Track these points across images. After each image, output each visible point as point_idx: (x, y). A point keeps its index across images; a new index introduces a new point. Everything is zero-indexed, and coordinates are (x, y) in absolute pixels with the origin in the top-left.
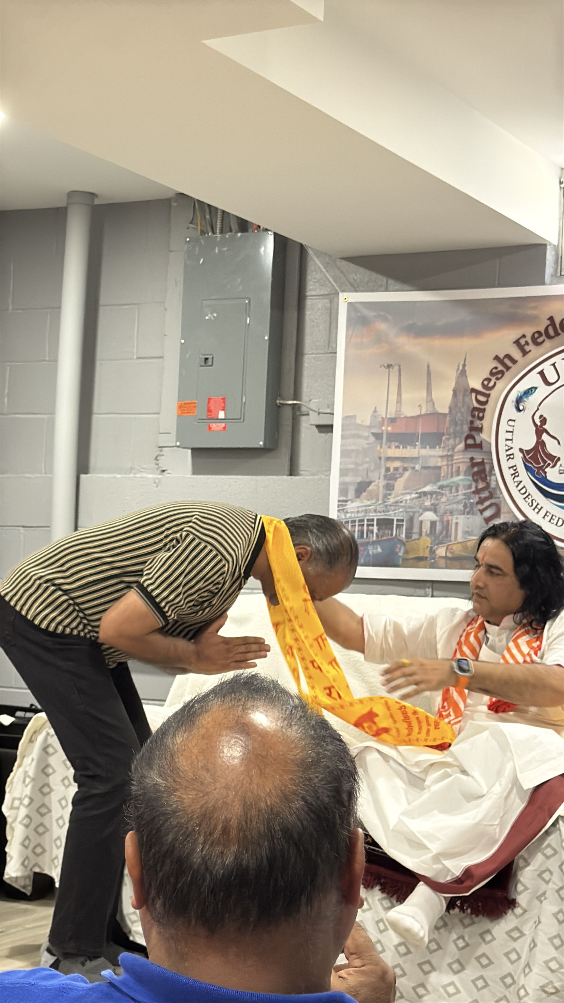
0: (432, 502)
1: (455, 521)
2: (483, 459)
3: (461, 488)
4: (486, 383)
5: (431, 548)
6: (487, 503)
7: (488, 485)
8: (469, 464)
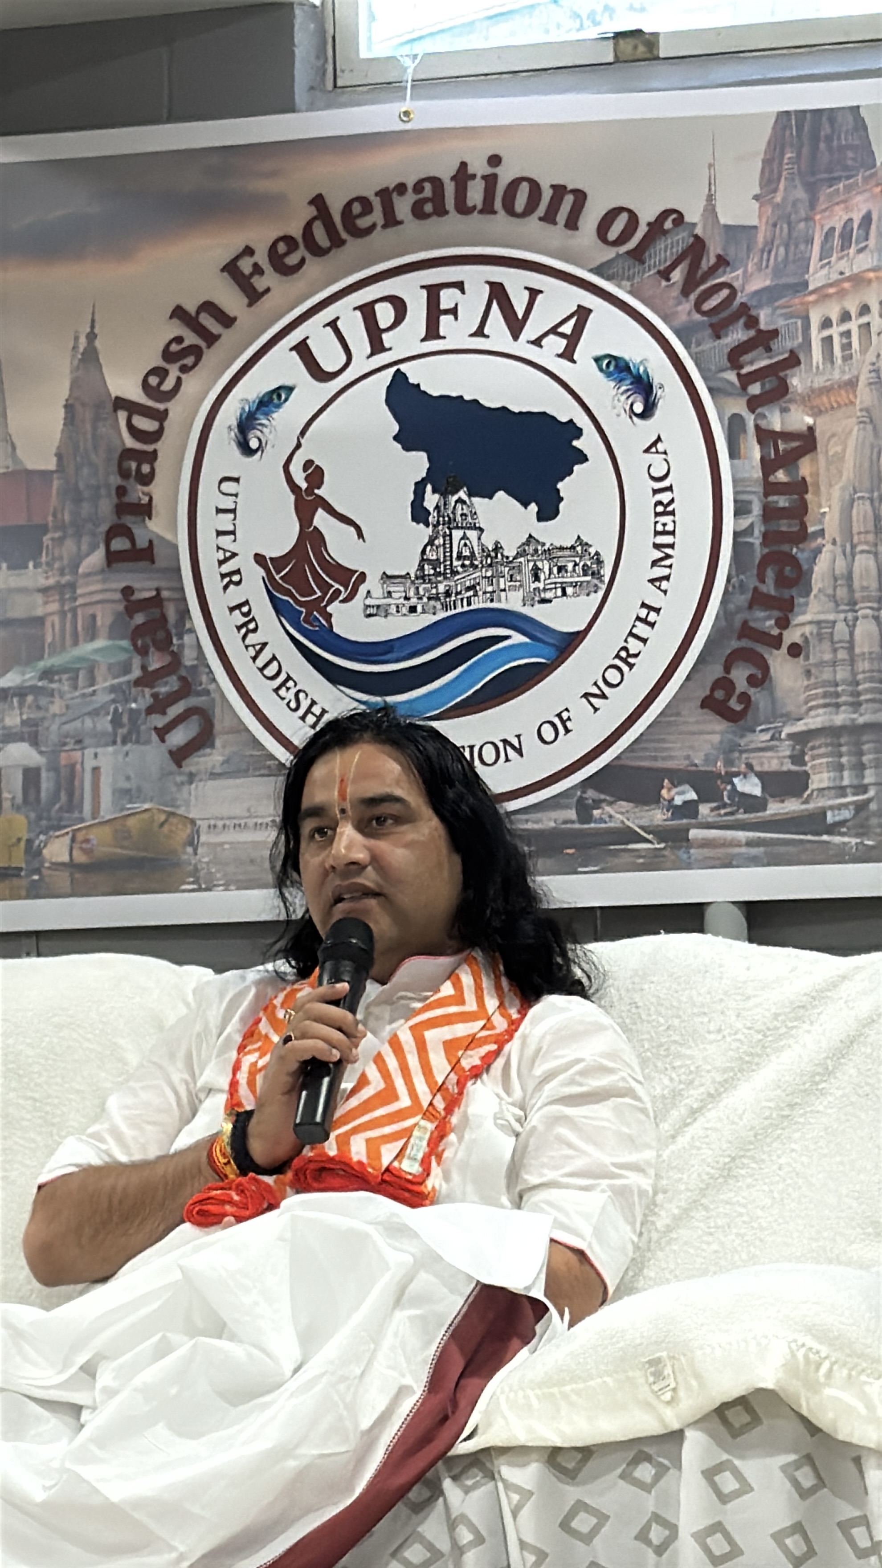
0: (25, 717)
1: (90, 764)
2: (158, 590)
3: (100, 673)
4: (153, 381)
5: (29, 842)
6: (175, 711)
7: (176, 660)
8: (121, 607)
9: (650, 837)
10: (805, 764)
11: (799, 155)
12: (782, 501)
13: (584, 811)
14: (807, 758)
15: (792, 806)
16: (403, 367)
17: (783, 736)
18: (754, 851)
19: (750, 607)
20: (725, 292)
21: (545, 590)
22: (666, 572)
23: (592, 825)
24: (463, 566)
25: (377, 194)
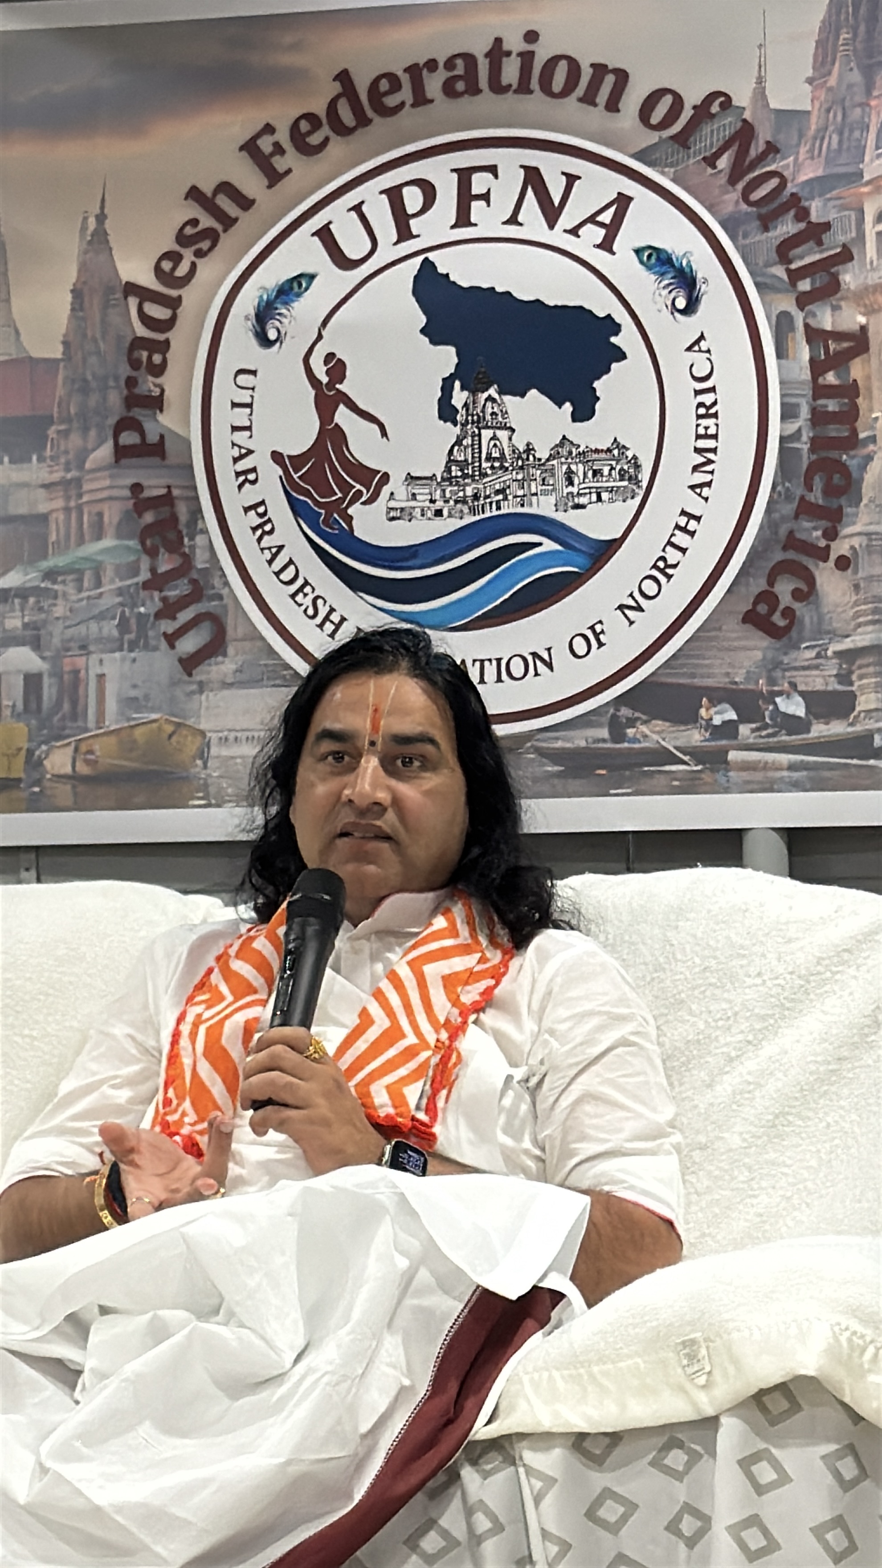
0: (26, 619)
1: (94, 670)
2: (169, 487)
3: (109, 573)
4: (167, 265)
5: (30, 752)
6: (185, 616)
7: (188, 560)
8: (130, 504)
9: (686, 758)
10: (851, 684)
11: (855, 35)
12: (832, 405)
13: (617, 731)
14: (854, 677)
15: (837, 728)
16: (431, 256)
17: (829, 653)
18: (796, 775)
19: (796, 516)
20: (774, 182)
21: (579, 495)
22: (707, 478)
23: (626, 745)
24: (492, 467)
25: (406, 70)
